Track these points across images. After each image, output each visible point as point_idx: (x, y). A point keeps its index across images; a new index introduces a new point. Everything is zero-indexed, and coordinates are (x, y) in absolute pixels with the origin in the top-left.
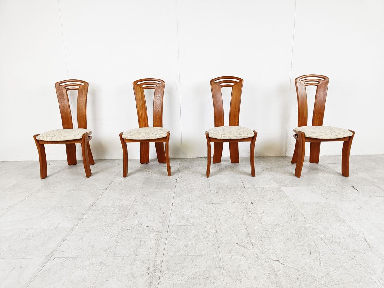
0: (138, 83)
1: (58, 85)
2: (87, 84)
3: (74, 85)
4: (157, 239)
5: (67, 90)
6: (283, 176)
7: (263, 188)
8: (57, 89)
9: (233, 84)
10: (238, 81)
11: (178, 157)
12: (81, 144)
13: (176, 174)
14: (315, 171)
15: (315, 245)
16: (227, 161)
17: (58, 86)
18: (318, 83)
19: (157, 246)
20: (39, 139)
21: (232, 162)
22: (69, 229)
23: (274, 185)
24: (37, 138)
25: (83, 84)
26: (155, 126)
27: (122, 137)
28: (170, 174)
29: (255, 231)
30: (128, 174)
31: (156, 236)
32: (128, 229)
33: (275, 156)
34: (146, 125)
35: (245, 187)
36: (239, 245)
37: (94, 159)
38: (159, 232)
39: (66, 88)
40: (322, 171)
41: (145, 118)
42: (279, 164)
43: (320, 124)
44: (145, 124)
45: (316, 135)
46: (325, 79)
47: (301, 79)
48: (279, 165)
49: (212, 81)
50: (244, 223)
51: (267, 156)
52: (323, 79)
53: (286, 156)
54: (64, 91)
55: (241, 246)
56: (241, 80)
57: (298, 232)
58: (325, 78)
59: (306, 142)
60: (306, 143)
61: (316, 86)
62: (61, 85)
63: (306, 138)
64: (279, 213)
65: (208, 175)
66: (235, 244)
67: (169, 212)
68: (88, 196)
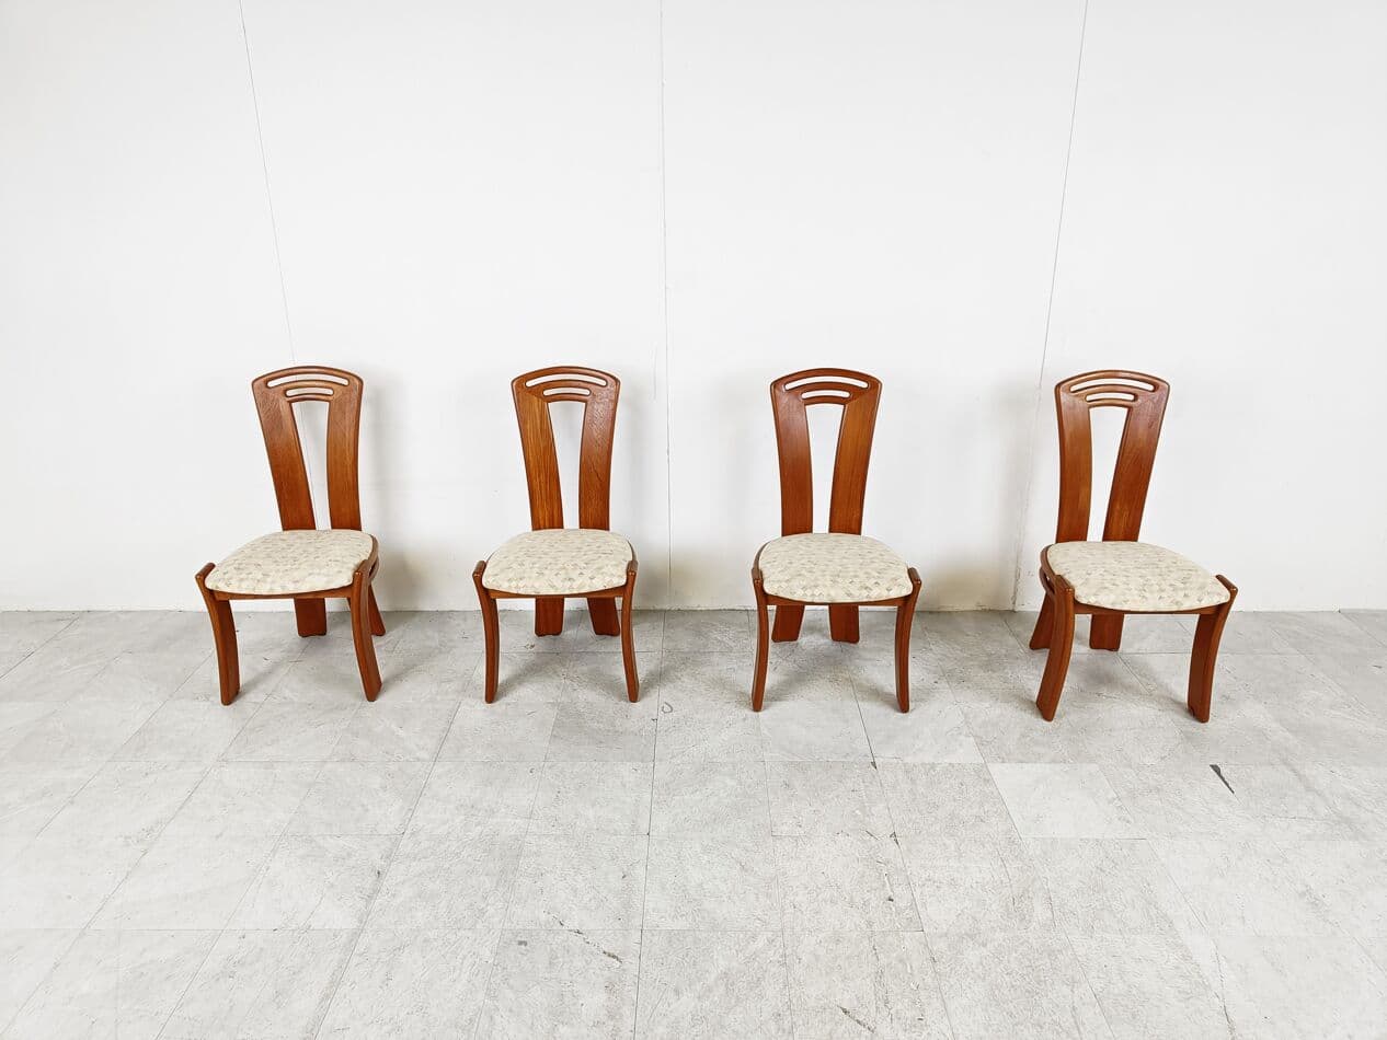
0: (530, 384)
1: (262, 386)
2: (357, 382)
3: (317, 384)
4: (609, 988)
5: (290, 402)
6: (998, 711)
7: (933, 766)
8: (260, 400)
9: (846, 394)
10: (864, 385)
11: (658, 607)
12: (349, 599)
13: (652, 691)
14: (1104, 691)
15: (1076, 1023)
16: (820, 630)
17: (264, 389)
18: (1131, 397)
19: (611, 1017)
20: (214, 589)
21: (836, 636)
22: (345, 936)
23: (966, 753)
24: (210, 584)
25: (345, 382)
26: (584, 524)
27: (484, 584)
28: (633, 694)
29: (901, 961)
30: (499, 689)
31: (606, 973)
32: (520, 943)
33: (980, 609)
34: (556, 522)
35: (874, 764)
36: (853, 1018)
37: (379, 609)
38: (614, 957)
39: (289, 393)
40: (1128, 688)
41: (551, 497)
42: (989, 648)
43: (1131, 534)
44: (553, 515)
45: (1112, 597)
46: (1156, 387)
47: (1075, 384)
48: (990, 655)
49: (776, 384)
50: (870, 924)
51: (950, 610)
52: (1151, 388)
53: (1013, 611)
54: (283, 403)
55: (859, 1022)
56: (874, 384)
57: (1030, 969)
58: (1156, 384)
59: (1076, 616)
60: (1078, 617)
61: (1126, 410)
62: (271, 384)
63: (1077, 603)
64: (974, 885)
65: (757, 703)
66: (841, 1013)
67: (640, 871)
68: (384, 788)
